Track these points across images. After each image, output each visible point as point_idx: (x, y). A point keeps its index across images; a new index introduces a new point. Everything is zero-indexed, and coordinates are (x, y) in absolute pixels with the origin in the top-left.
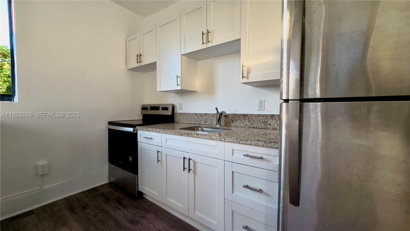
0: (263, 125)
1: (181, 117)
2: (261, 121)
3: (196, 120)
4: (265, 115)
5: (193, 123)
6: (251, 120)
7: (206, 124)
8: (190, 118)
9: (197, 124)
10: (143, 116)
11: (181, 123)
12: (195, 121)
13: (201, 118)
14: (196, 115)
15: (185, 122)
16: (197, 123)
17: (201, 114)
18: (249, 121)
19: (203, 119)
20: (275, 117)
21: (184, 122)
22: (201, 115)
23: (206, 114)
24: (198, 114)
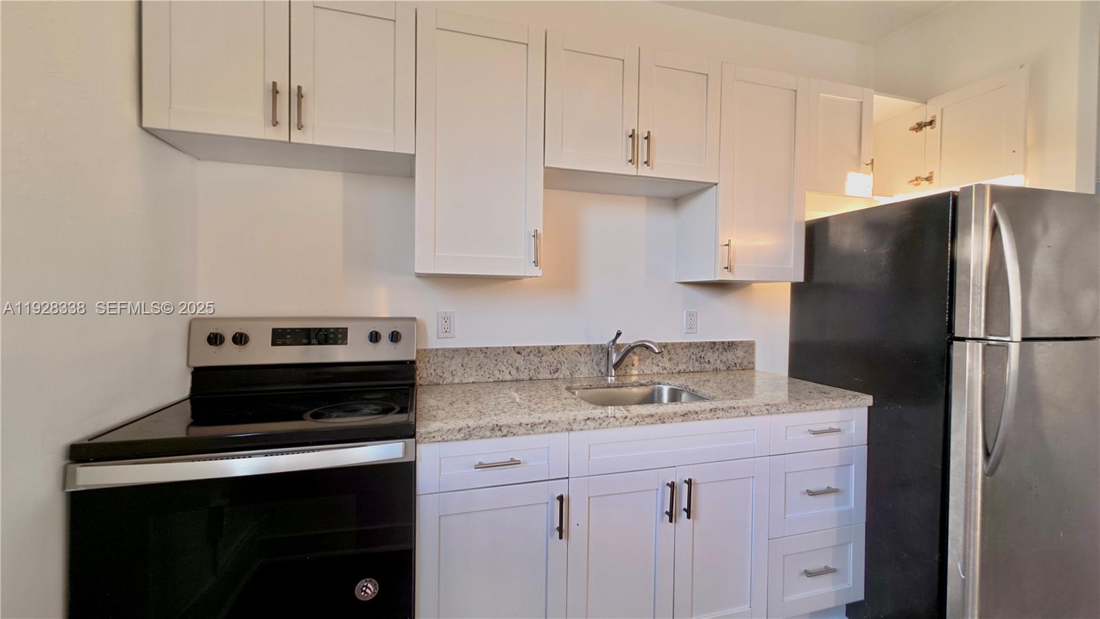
0: (697, 364)
1: (454, 362)
2: (693, 357)
3: (518, 368)
4: (701, 343)
5: (508, 377)
6: (674, 356)
7: (556, 376)
8: (492, 366)
9: (523, 380)
10: (193, 374)
11: (452, 384)
12: (514, 372)
13: (536, 360)
14: (519, 353)
15: (472, 380)
16: (522, 377)
17: (538, 347)
18: (670, 359)
19: (544, 364)
20: (717, 346)
21: (465, 381)
22: (538, 351)
23: (554, 348)
24: (529, 350)
